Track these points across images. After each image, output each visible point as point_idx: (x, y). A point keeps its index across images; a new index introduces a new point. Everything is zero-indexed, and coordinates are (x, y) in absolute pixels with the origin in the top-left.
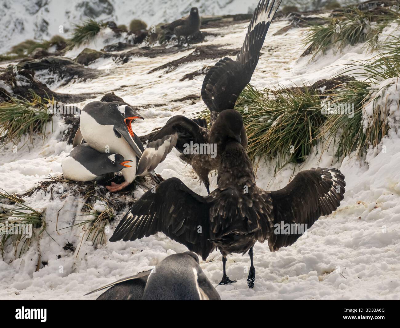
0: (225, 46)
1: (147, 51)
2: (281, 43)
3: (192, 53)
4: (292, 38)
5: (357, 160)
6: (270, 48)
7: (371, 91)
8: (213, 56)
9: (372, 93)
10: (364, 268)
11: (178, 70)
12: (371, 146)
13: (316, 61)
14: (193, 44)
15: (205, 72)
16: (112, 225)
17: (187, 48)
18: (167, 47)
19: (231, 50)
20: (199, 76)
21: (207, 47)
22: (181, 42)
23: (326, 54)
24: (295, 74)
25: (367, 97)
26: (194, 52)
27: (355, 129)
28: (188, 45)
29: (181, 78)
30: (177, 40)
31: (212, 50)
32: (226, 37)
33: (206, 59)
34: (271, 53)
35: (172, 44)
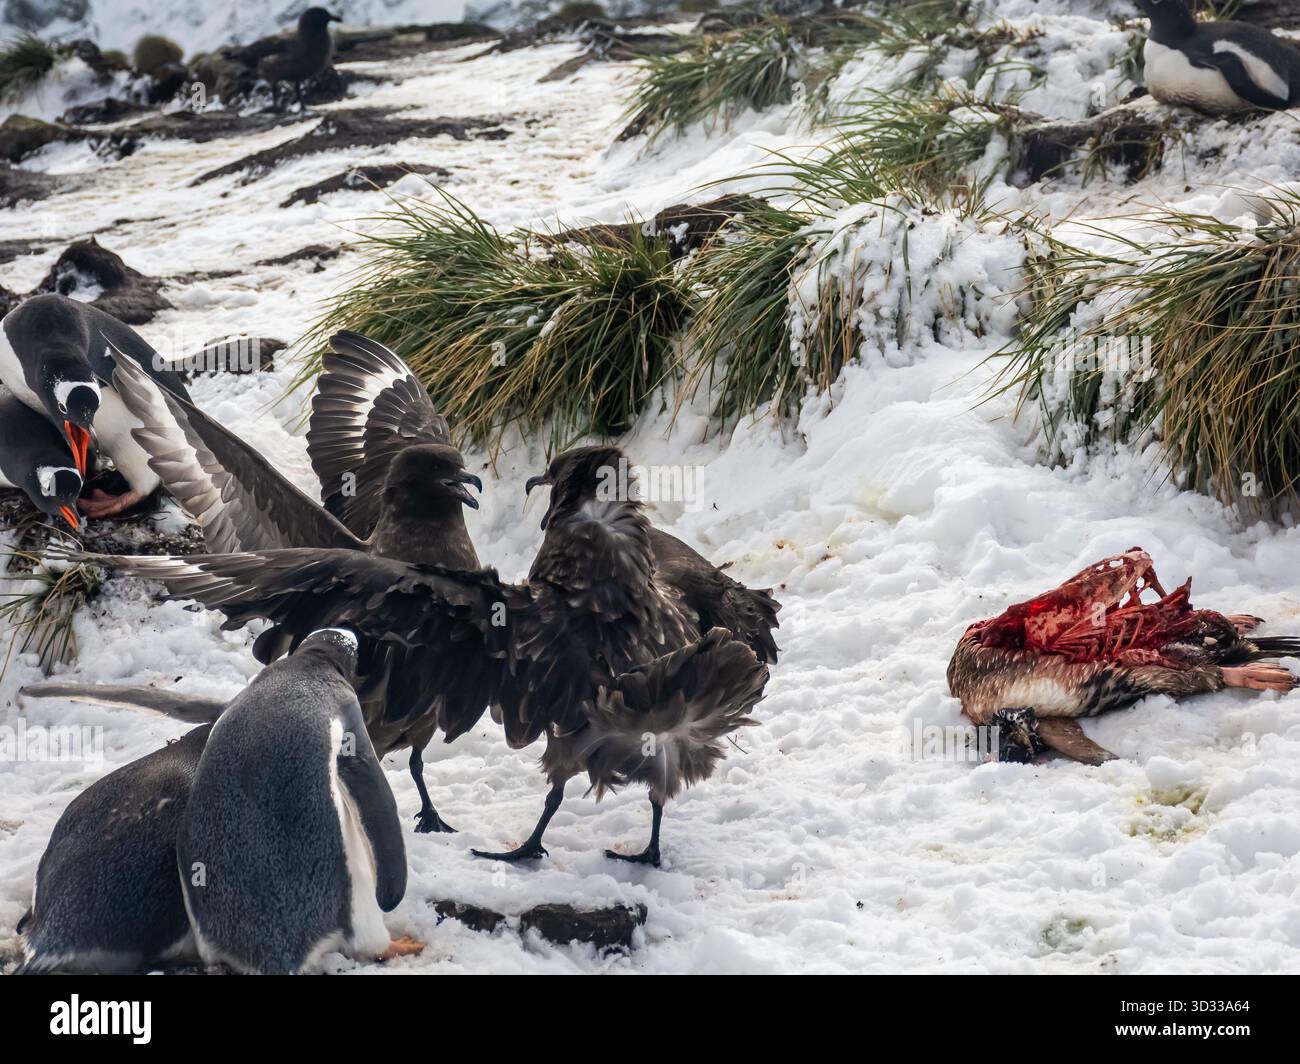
0: (404, 112)
1: (187, 123)
2: (561, 104)
3: (313, 131)
4: (589, 91)
5: (775, 426)
6: (529, 118)
7: (814, 238)
8: (373, 139)
9: (814, 244)
10: (795, 725)
11: (273, 177)
12: (812, 390)
13: (657, 154)
14: (315, 104)
15: (350, 183)
16: (95, 609)
17: (299, 116)
18: (243, 114)
19: (423, 123)
20: (334, 194)
21: (356, 113)
22: (281, 99)
23: (685, 135)
24: (600, 190)
25: (802, 253)
26: (318, 127)
27: (770, 342)
28: (303, 109)
29: (287, 198)
30: (271, 94)
31: (370, 122)
32: (409, 87)
33: (352, 146)
34: (532, 131)
35: (258, 104)
